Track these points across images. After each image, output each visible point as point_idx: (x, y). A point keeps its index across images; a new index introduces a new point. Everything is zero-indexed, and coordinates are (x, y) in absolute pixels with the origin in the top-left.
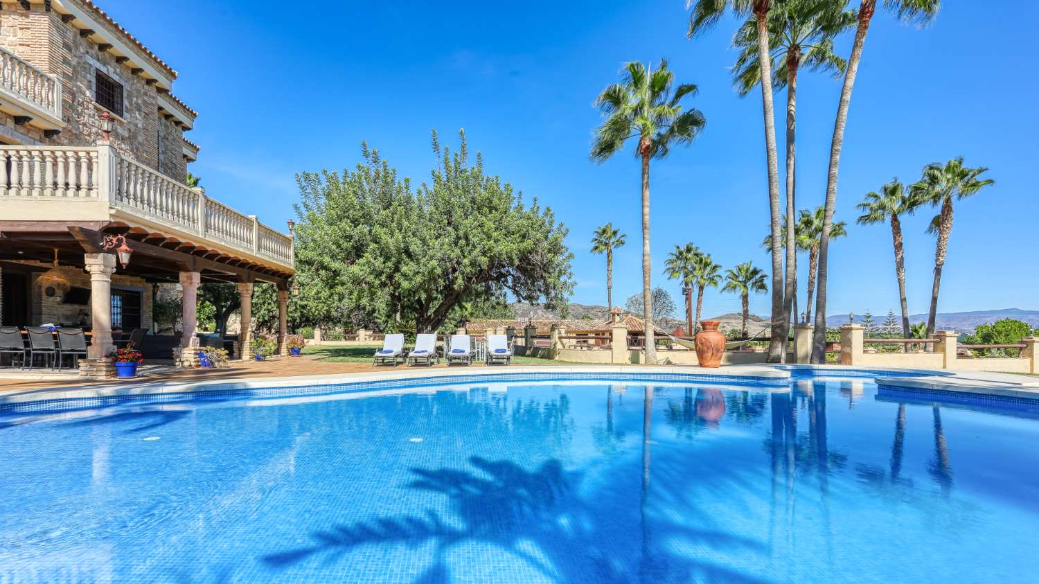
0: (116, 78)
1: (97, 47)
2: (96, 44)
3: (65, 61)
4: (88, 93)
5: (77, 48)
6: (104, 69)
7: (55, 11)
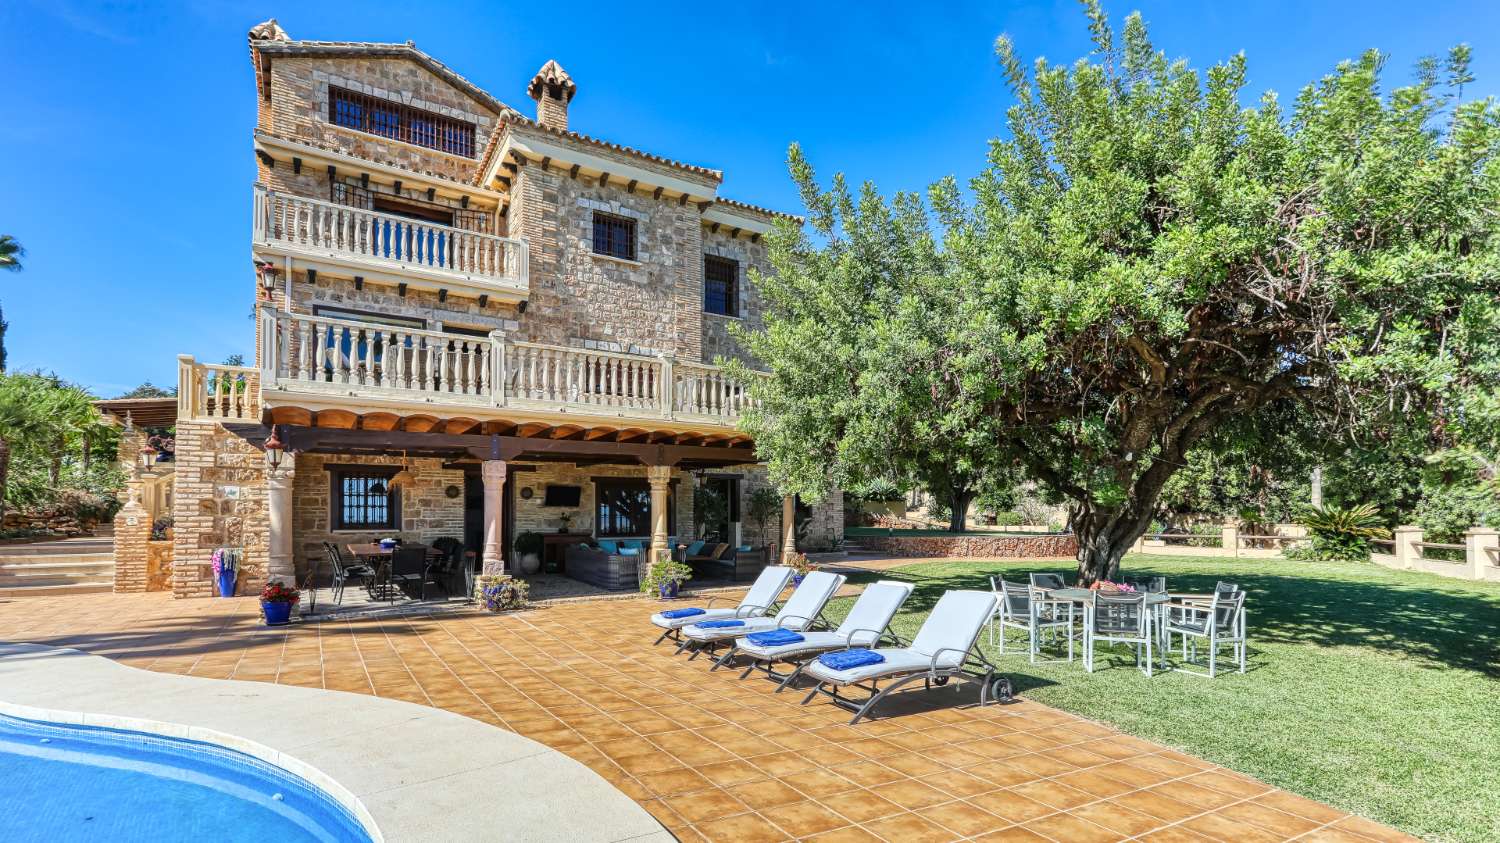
0: (625, 213)
1: (597, 184)
2: (596, 179)
3: (546, 215)
4: (582, 245)
5: (566, 194)
6: (605, 208)
7: (533, 161)
